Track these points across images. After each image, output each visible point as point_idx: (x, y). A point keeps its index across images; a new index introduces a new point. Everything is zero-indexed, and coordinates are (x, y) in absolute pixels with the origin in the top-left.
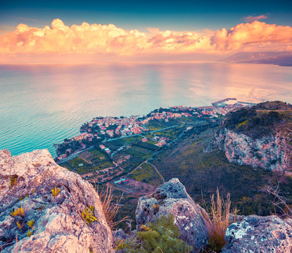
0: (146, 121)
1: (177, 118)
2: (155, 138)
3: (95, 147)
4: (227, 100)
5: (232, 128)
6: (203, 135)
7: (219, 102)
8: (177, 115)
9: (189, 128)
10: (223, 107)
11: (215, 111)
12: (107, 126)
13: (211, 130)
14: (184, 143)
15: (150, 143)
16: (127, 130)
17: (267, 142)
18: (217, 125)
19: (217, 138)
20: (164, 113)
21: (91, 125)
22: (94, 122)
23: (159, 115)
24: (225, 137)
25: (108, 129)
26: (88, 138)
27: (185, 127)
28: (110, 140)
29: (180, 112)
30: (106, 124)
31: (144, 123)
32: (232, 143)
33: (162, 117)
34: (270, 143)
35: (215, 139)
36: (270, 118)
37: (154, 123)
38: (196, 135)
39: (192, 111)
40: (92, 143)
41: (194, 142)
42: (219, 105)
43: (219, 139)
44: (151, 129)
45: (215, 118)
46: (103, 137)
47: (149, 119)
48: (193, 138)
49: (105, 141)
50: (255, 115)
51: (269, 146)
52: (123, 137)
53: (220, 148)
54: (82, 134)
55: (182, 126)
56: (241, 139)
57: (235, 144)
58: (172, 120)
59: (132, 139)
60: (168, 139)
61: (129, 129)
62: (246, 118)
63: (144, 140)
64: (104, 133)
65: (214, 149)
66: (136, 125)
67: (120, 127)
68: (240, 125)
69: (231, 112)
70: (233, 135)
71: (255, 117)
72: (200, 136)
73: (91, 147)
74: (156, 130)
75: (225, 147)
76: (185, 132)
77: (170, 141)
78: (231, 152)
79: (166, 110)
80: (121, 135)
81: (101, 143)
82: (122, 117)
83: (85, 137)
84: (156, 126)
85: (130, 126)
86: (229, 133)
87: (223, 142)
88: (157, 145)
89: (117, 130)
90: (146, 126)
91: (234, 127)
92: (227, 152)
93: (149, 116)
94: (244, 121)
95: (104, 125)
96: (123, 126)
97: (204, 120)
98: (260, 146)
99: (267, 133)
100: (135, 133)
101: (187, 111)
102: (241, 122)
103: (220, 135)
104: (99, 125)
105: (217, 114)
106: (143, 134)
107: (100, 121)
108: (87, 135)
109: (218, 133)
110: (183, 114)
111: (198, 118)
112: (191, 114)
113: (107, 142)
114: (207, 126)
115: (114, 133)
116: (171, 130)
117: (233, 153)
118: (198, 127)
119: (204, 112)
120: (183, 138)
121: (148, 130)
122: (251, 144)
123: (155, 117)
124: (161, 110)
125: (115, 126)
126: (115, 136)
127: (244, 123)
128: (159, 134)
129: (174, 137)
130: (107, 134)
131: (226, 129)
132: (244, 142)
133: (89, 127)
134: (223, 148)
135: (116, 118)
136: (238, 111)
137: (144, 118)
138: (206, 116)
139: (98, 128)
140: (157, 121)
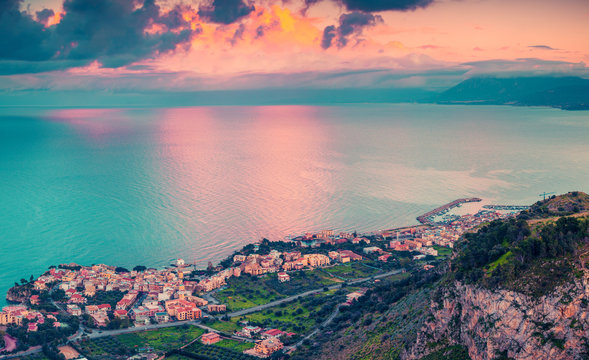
0: (218, 279)
1: (318, 269)
2: (247, 331)
3: (45, 350)
4: (456, 204)
5: (474, 279)
6: (396, 310)
7: (436, 212)
8: (317, 259)
9: (354, 295)
10: (449, 225)
11: (429, 237)
12: (90, 292)
13: (421, 292)
14: (341, 341)
15: (229, 345)
16: (152, 306)
17: (567, 298)
18: (436, 278)
19: (437, 314)
20: (275, 254)
21: (39, 286)
22: (51, 279)
23: (259, 262)
24: (460, 306)
25: (91, 301)
26: (25, 321)
27: (341, 294)
28: (95, 334)
29: (324, 248)
30: (88, 285)
31: (209, 286)
32: (481, 320)
33: (268, 267)
34: (577, 301)
35: (432, 319)
36: (562, 234)
37: (244, 286)
38: (376, 315)
39: (363, 244)
40: (36, 339)
41: (371, 334)
42: (437, 219)
43: (444, 317)
44: (233, 305)
45: (429, 258)
46: (74, 324)
47: (227, 273)
48: (369, 322)
49: (78, 336)
50: (527, 233)
51: (573, 308)
52: (137, 326)
53: (452, 342)
54: (10, 309)
55: (332, 290)
56: (503, 305)
57: (489, 323)
58: (299, 275)
59: (168, 334)
60: (290, 333)
61: (162, 303)
62: (506, 244)
63: (210, 338)
64: (77, 312)
65: (433, 346)
66: (184, 294)
67: (130, 297)
68: (493, 266)
69: (467, 235)
70: (482, 297)
71: (526, 239)
72: (391, 314)
73: (33, 350)
74: (249, 306)
75: (465, 336)
76: (343, 309)
77: (295, 339)
78: (482, 346)
79: (281, 246)
80: (132, 322)
81: (64, 342)
82: (139, 269)
83: (18, 319)
84: (250, 295)
85: (163, 297)
86: (470, 294)
87: (457, 321)
88: (252, 352)
89: (121, 307)
90: (216, 294)
91: (480, 275)
92: (473, 349)
93: (226, 264)
94: (502, 253)
95: (81, 288)
96: (141, 296)
97: (398, 266)
98: (553, 314)
99: (562, 275)
100: (181, 316)
101: (345, 245)
102: (496, 257)
103: (447, 304)
104: (64, 287)
105: (435, 246)
106: (205, 321)
107: (70, 276)
108: (25, 313)
109: (439, 299)
110: (334, 254)
111: (380, 265)
112: (360, 253)
113: (86, 341)
114: (406, 283)
115: (110, 315)
116: (299, 306)
117: (490, 347)
118: (381, 289)
119: (396, 245)
120: (337, 325)
121: (222, 307)
122: (530, 313)
123: (248, 269)
124: (266, 247)
125: (117, 295)
126: (113, 323)
127: (502, 261)
128: (260, 318)
129: (308, 325)
130: (86, 317)
131: (458, 285)
132: (513, 311)
133: (35, 292)
134: (458, 338)
135: (119, 270)
136: (485, 229)
137: (210, 272)
138: (404, 254)
139: (60, 295)
140: (255, 278)
